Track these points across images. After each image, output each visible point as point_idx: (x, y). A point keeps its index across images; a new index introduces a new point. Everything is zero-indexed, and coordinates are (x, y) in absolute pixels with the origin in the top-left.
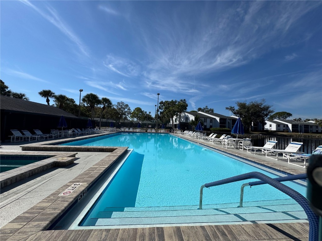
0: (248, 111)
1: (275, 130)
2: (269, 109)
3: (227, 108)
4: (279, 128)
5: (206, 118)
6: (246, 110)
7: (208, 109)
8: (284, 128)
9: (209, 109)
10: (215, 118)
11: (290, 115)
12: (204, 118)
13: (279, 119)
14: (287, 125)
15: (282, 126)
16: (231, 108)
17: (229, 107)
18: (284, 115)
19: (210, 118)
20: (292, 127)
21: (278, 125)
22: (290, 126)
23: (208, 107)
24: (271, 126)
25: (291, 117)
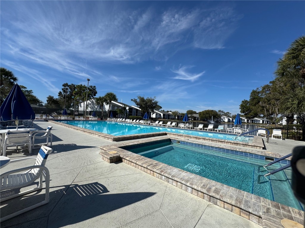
0: (146, 103)
1: (155, 117)
3: (132, 100)
6: (145, 103)
8: (159, 116)
11: (161, 107)
14: (161, 114)
15: (158, 115)
16: (135, 100)
17: (134, 99)
18: (158, 107)
22: (162, 115)
25: (161, 109)
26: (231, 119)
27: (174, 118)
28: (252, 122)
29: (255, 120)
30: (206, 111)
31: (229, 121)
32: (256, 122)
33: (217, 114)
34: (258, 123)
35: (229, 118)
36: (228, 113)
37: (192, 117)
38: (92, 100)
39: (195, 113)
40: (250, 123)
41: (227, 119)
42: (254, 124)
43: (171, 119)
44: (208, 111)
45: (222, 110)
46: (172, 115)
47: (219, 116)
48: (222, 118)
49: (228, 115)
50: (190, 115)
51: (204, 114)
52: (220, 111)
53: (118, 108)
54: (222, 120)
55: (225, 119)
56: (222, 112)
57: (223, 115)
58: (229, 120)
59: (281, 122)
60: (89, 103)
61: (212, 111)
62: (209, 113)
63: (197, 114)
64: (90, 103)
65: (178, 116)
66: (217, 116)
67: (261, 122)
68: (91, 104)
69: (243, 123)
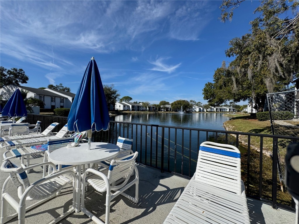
1: (122, 109)
2: (116, 93)
4: (125, 108)
5: (54, 97)
7: (63, 87)
8: (127, 108)
9: (65, 87)
10: (67, 98)
11: (131, 99)
12: (51, 96)
13: (126, 102)
14: (129, 106)
15: (126, 106)
18: (128, 99)
19: (60, 97)
20: (132, 108)
21: (124, 106)
22: (131, 106)
23: (62, 85)
24: (120, 106)
25: (132, 100)
26: (202, 108)
27: (145, 110)
28: (221, 111)
29: (223, 109)
30: (178, 101)
31: (200, 111)
32: (223, 111)
33: (189, 105)
34: (225, 111)
35: (200, 108)
36: (200, 103)
37: (165, 108)
38: (7, 87)
39: (168, 103)
40: (219, 111)
41: (198, 108)
42: (222, 113)
43: (141, 111)
44: (180, 101)
45: (193, 100)
46: (143, 107)
47: (191, 106)
48: (193, 107)
49: (199, 104)
50: (162, 106)
51: (176, 104)
52: (191, 101)
53: (52, 98)
54: (194, 109)
55: (196, 109)
56: (194, 102)
57: (194, 105)
58: (200, 109)
59: (244, 110)
60: (3, 92)
61: (184, 101)
62: (180, 103)
63: (170, 104)
64: (5, 91)
65: (149, 108)
66: (188, 106)
67: (228, 110)
68: (6, 93)
69: (213, 112)
